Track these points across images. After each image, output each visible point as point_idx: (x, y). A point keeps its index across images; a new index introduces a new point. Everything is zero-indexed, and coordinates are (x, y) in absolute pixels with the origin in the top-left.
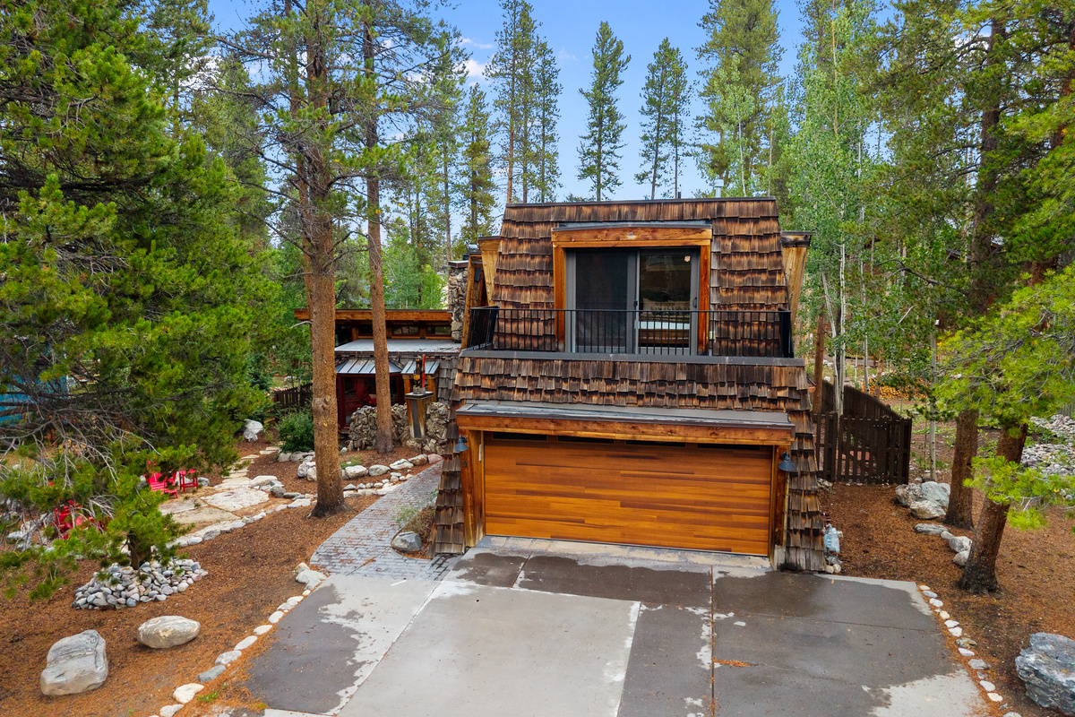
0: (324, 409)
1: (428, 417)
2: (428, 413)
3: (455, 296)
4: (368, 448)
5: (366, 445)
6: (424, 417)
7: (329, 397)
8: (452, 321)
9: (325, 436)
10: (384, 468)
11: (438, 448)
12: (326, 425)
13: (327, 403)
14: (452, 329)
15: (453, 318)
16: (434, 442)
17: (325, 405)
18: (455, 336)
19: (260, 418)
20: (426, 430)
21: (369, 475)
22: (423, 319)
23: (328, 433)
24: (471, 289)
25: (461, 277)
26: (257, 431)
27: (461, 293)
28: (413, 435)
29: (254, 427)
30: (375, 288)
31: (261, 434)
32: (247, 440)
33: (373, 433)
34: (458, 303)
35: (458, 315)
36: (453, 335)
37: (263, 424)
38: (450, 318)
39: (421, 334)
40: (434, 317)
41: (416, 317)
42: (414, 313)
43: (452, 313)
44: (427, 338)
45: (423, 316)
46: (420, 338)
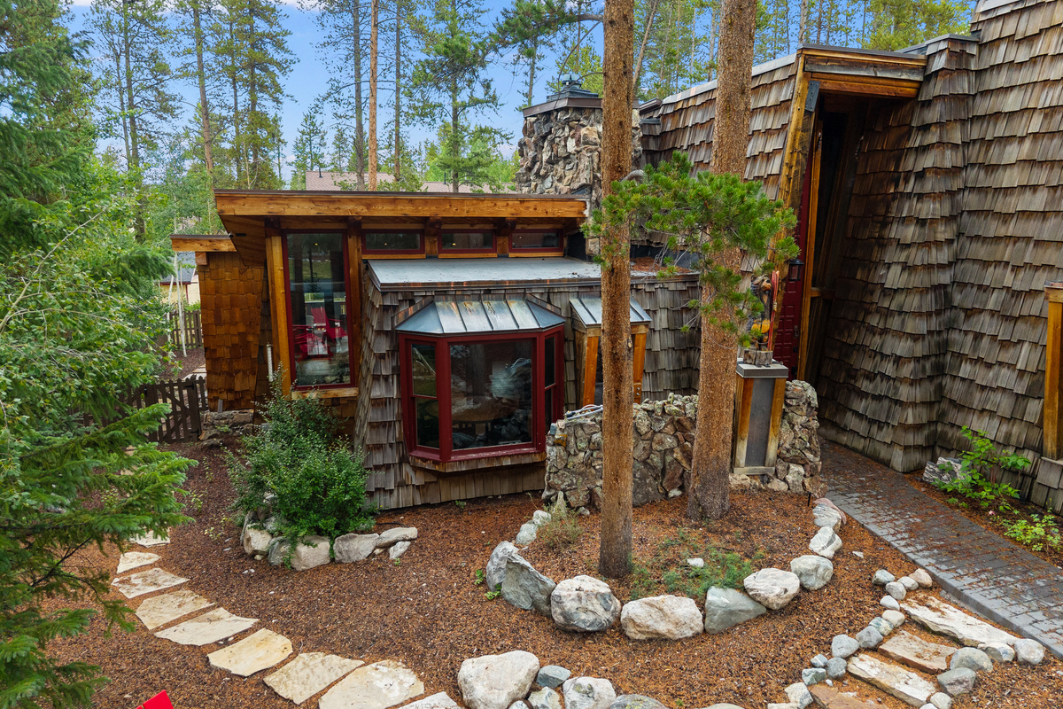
1: (783, 415)
3: (596, 166)
8: (583, 218)
11: (807, 481)
16: (802, 470)
18: (594, 247)
20: (778, 446)
22: (525, 214)
24: (796, 130)
28: (743, 461)
36: (589, 247)
38: (582, 213)
39: (498, 248)
40: (550, 210)
41: (513, 211)
42: (510, 203)
43: (585, 202)
44: (511, 255)
45: (528, 208)
46: (499, 257)
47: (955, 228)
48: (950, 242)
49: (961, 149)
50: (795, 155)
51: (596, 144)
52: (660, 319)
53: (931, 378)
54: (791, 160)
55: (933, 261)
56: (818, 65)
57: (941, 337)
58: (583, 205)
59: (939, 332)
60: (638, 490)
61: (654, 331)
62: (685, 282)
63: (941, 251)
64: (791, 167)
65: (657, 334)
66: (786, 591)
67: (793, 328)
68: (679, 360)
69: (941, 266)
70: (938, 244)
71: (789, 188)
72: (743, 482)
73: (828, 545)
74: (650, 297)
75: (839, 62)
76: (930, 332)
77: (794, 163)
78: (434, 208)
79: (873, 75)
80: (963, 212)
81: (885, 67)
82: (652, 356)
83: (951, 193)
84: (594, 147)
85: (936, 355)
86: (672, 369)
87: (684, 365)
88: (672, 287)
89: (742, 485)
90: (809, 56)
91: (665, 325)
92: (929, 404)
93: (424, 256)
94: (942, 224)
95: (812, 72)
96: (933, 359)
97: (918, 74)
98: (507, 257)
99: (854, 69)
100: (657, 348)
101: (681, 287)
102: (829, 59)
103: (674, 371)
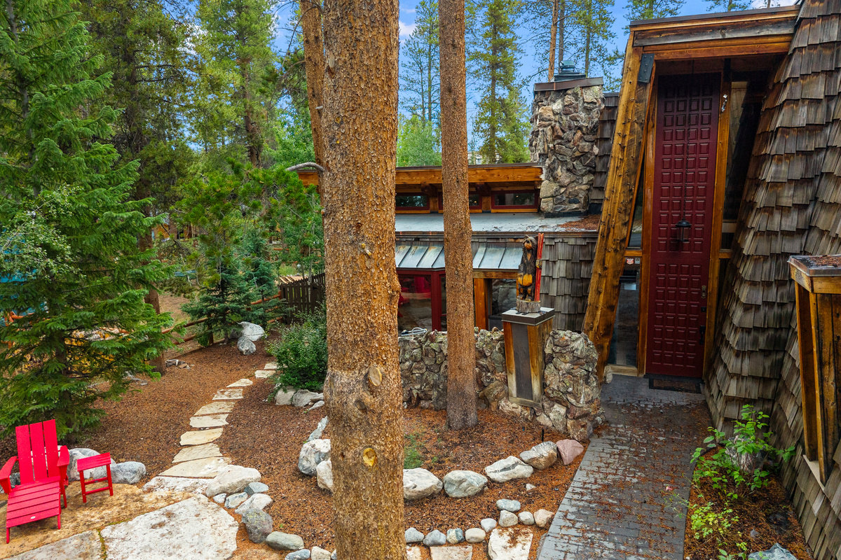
0: (364, 409)
1: (548, 360)
2: (548, 351)
3: (549, 138)
4: (423, 403)
5: (419, 399)
6: (541, 359)
7: (380, 369)
8: (541, 181)
9: (368, 494)
10: (474, 479)
11: (570, 423)
12: (369, 462)
13: (372, 390)
14: (542, 195)
15: (543, 177)
16: (563, 411)
17: (368, 399)
18: (546, 205)
19: (262, 321)
20: (544, 386)
21: (443, 493)
22: (491, 180)
23: (376, 488)
24: (629, 101)
25: (560, 107)
26: (256, 338)
27: (560, 133)
28: (514, 392)
29: (253, 332)
30: (450, 91)
31: (260, 343)
32: (242, 352)
33: (432, 378)
34: (554, 151)
35: (551, 170)
36: (543, 205)
37: (264, 327)
38: (539, 177)
39: (483, 206)
40: (510, 176)
41: (481, 177)
42: (478, 171)
43: (541, 168)
44: (493, 211)
45: (493, 175)
46: (483, 212)
47: (810, 191)
48: (801, 208)
49: (824, 103)
50: (629, 125)
51: (550, 120)
52: (559, 269)
53: (766, 353)
54: (624, 131)
55: (776, 228)
56: (650, 38)
57: (785, 310)
58: (539, 170)
59: (781, 305)
60: (440, 398)
61: (553, 279)
62: (585, 238)
63: (788, 217)
64: (624, 137)
65: (555, 281)
66: (415, 487)
67: (701, 288)
68: (575, 306)
69: (787, 234)
70: (784, 210)
71: (623, 155)
72: (514, 410)
73: (501, 471)
74: (551, 249)
75: (673, 32)
76: (766, 303)
77: (628, 133)
78: (423, 178)
79: (721, 37)
80: (822, 174)
81: (736, 27)
82: (549, 300)
83: (807, 154)
84: (547, 123)
85: (776, 330)
86: (567, 312)
87: (580, 310)
88: (572, 241)
89: (513, 412)
90: (639, 33)
91: (563, 274)
92: (763, 380)
93: (429, 211)
94: (790, 189)
95: (644, 47)
96: (771, 332)
97: (786, 27)
98: (490, 212)
99: (696, 36)
100: (553, 293)
101: (579, 242)
102: (660, 32)
103: (569, 315)
